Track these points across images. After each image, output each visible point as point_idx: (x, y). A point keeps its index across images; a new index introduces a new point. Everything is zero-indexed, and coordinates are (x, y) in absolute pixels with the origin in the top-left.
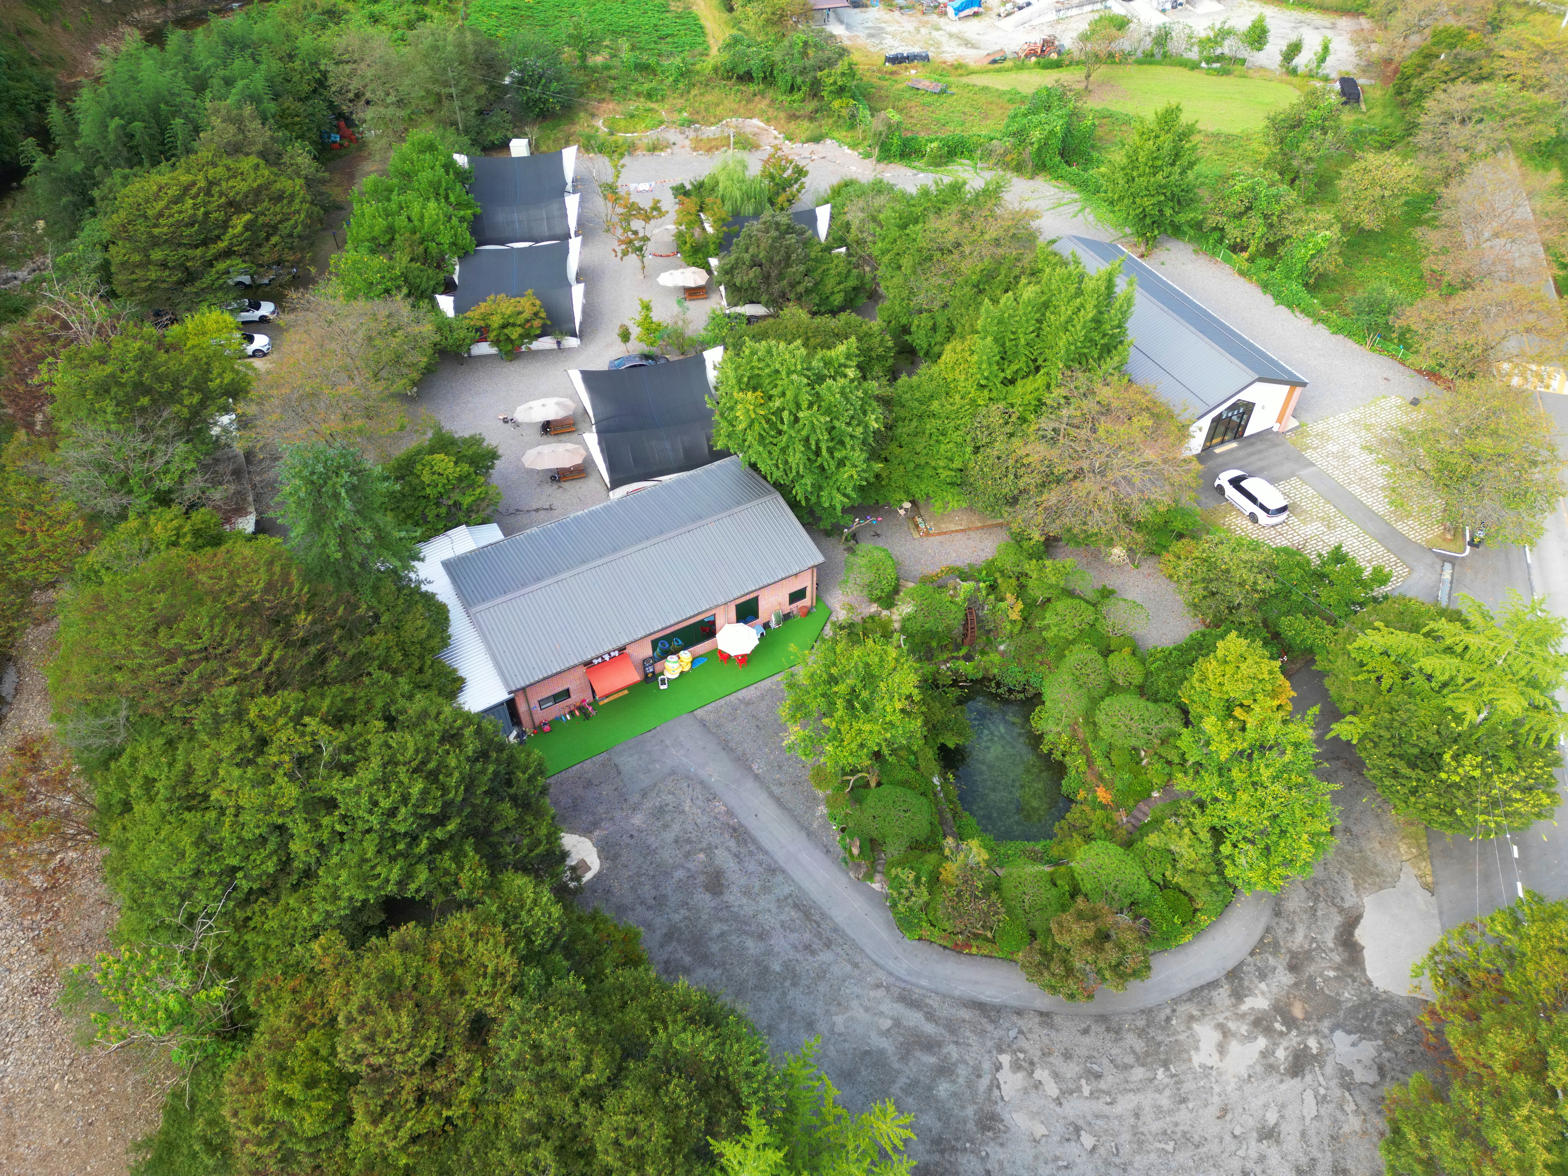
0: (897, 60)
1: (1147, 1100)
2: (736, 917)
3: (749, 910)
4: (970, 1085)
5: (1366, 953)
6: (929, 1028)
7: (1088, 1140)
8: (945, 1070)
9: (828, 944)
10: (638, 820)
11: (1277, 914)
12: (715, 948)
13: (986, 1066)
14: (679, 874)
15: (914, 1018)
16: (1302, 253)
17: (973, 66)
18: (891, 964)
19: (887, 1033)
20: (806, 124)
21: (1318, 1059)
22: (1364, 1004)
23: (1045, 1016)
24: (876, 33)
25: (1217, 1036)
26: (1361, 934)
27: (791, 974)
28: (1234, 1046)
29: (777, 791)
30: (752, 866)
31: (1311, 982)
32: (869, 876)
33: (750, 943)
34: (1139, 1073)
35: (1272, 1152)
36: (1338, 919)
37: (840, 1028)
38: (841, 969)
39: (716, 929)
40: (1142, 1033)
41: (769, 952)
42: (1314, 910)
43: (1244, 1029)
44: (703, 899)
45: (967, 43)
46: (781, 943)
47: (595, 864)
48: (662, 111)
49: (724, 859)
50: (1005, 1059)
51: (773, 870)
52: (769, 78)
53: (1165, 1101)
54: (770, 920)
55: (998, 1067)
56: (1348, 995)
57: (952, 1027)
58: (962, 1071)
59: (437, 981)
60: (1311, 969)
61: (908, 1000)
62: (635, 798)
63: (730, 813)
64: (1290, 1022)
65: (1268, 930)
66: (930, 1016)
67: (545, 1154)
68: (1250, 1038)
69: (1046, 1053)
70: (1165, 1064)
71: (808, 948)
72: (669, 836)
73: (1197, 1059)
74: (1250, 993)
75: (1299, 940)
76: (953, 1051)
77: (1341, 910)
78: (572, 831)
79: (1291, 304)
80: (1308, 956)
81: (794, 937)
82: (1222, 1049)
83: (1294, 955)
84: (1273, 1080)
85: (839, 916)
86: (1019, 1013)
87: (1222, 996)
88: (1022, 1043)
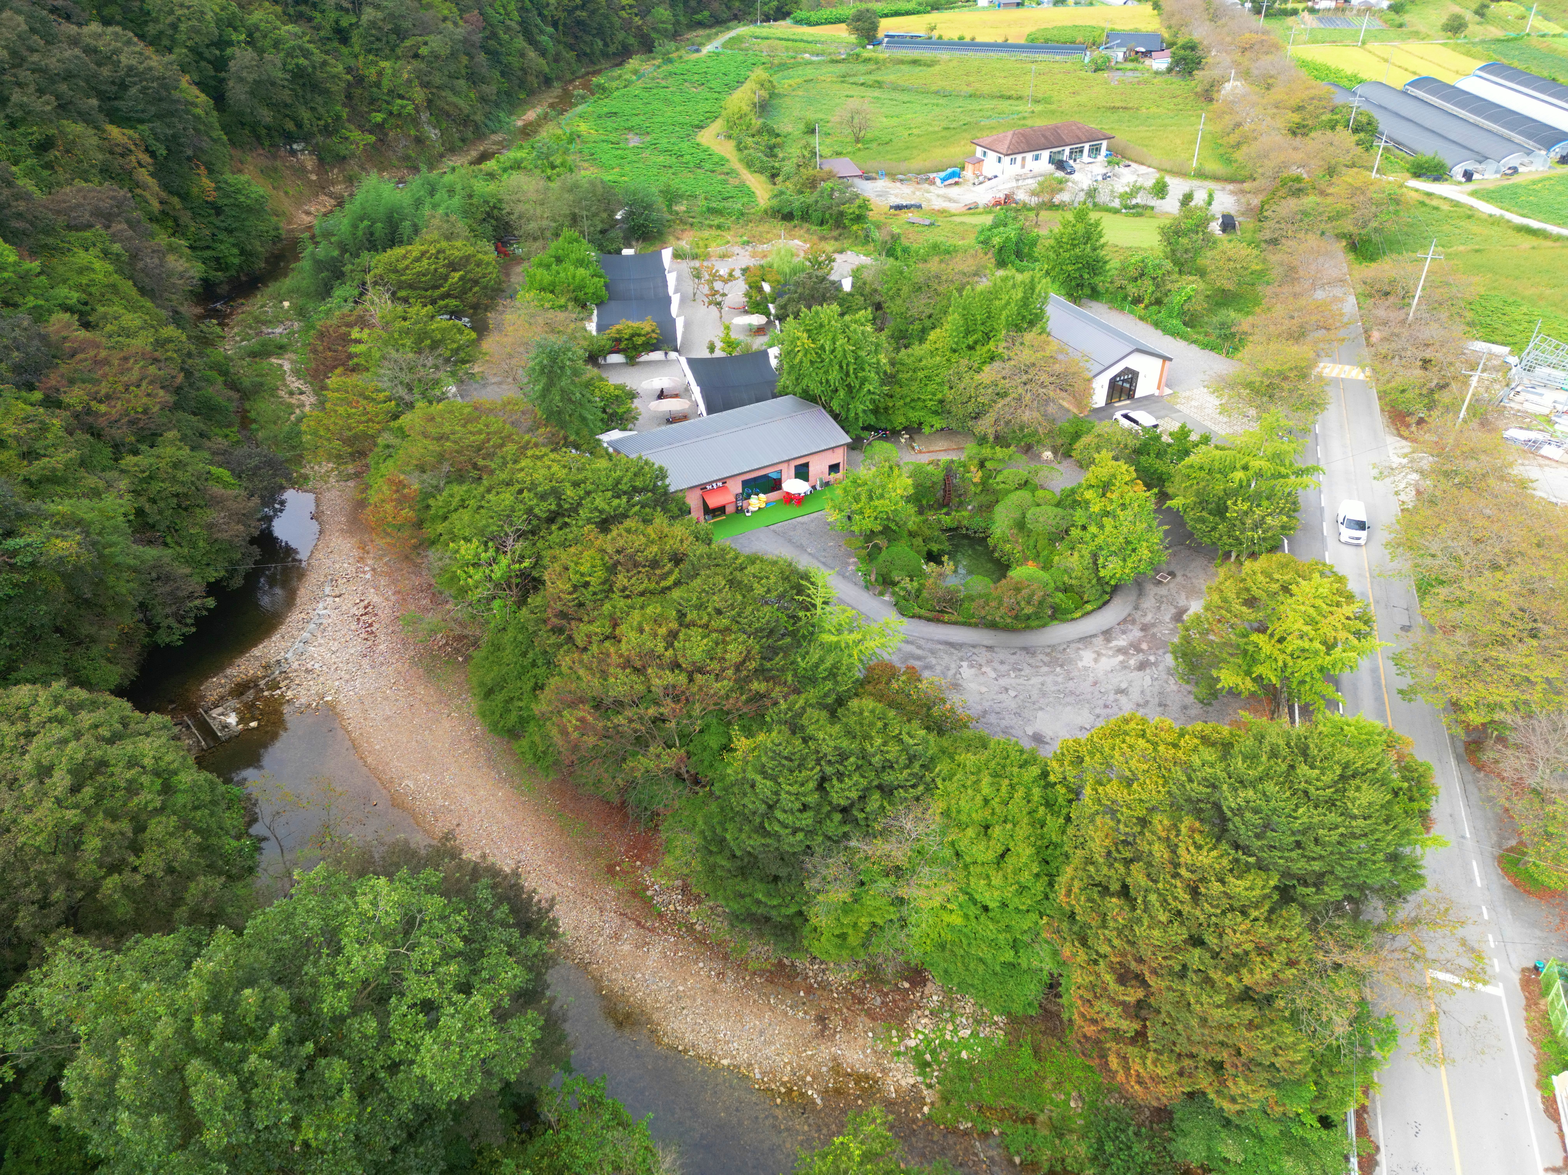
0: (899, 208)
4: (944, 673)
11: (1136, 609)
13: (953, 666)
16: (1177, 299)
17: (953, 211)
20: (832, 242)
21: (1154, 664)
23: (990, 648)
24: (882, 194)
25: (1094, 655)
28: (1104, 660)
32: (882, 594)
40: (1048, 654)
42: (1159, 608)
43: (1110, 653)
45: (950, 200)
48: (728, 235)
50: (965, 664)
52: (805, 216)
55: (960, 667)
57: (932, 651)
60: (1154, 630)
61: (907, 642)
64: (1139, 650)
65: (1129, 615)
66: (919, 647)
68: (1114, 656)
69: (989, 662)
70: (1062, 666)
73: (1081, 664)
74: (1116, 639)
75: (1148, 619)
76: (933, 660)
79: (1174, 333)
80: (1153, 625)
82: (1096, 660)
83: (1144, 625)
84: (1126, 672)
86: (974, 646)
87: (1098, 640)
88: (975, 658)
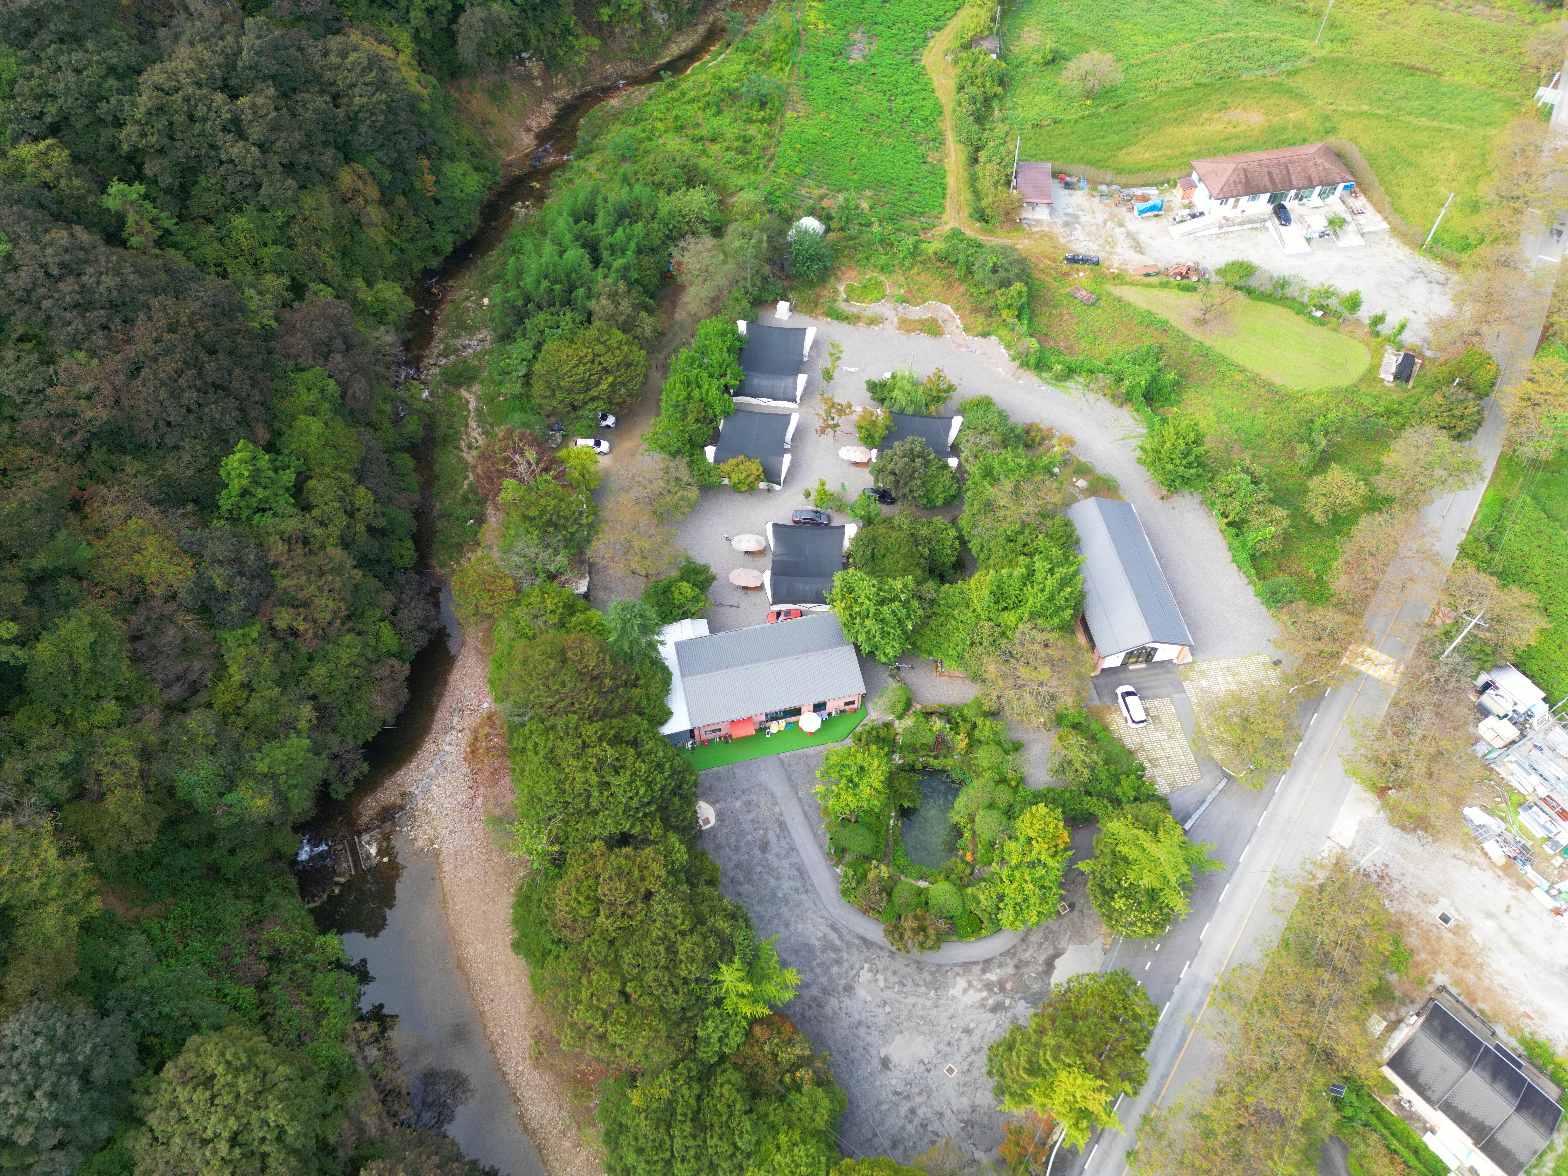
0: (1074, 260)
1: (921, 1001)
2: (769, 866)
3: (776, 865)
4: (847, 972)
5: (1056, 972)
6: (838, 943)
7: (888, 1009)
8: (838, 962)
9: (806, 892)
10: (737, 804)
11: (1023, 940)
12: (756, 878)
13: (857, 966)
14: (749, 837)
15: (833, 936)
16: (1254, 536)
17: (1130, 275)
18: (831, 909)
19: (819, 939)
20: (982, 318)
21: (1006, 1009)
22: (1041, 993)
23: (891, 953)
25: (965, 985)
26: (1058, 962)
27: (786, 899)
28: (971, 992)
29: (807, 809)
30: (783, 844)
31: (1022, 976)
32: (837, 865)
33: (772, 880)
34: (923, 989)
35: (965, 1038)
36: (1051, 951)
37: (799, 930)
38: (809, 904)
39: (759, 869)
40: (932, 974)
41: (779, 887)
42: (1042, 944)
43: (979, 986)
44: (757, 853)
45: (1137, 247)
46: (786, 885)
47: (713, 821)
48: (887, 284)
49: (772, 836)
50: (867, 966)
51: (793, 849)
53: (929, 1004)
54: (784, 872)
55: (862, 968)
56: (1036, 987)
57: (849, 945)
58: (846, 965)
59: (636, 874)
60: (1025, 970)
61: (833, 927)
62: (739, 793)
63: (781, 814)
64: (1002, 989)
65: (1014, 946)
66: (841, 938)
67: (662, 949)
68: (981, 991)
69: (886, 969)
70: (936, 990)
71: (797, 890)
72: (749, 817)
73: (952, 992)
74: (991, 971)
75: (1026, 956)
76: (845, 955)
77: (1055, 948)
78: (706, 801)
79: (1240, 566)
80: (1027, 964)
81: (792, 883)
82: (965, 991)
83: (1020, 961)
84: (981, 1011)
85: (816, 880)
86: (880, 948)
87: (977, 969)
88: (877, 961)
